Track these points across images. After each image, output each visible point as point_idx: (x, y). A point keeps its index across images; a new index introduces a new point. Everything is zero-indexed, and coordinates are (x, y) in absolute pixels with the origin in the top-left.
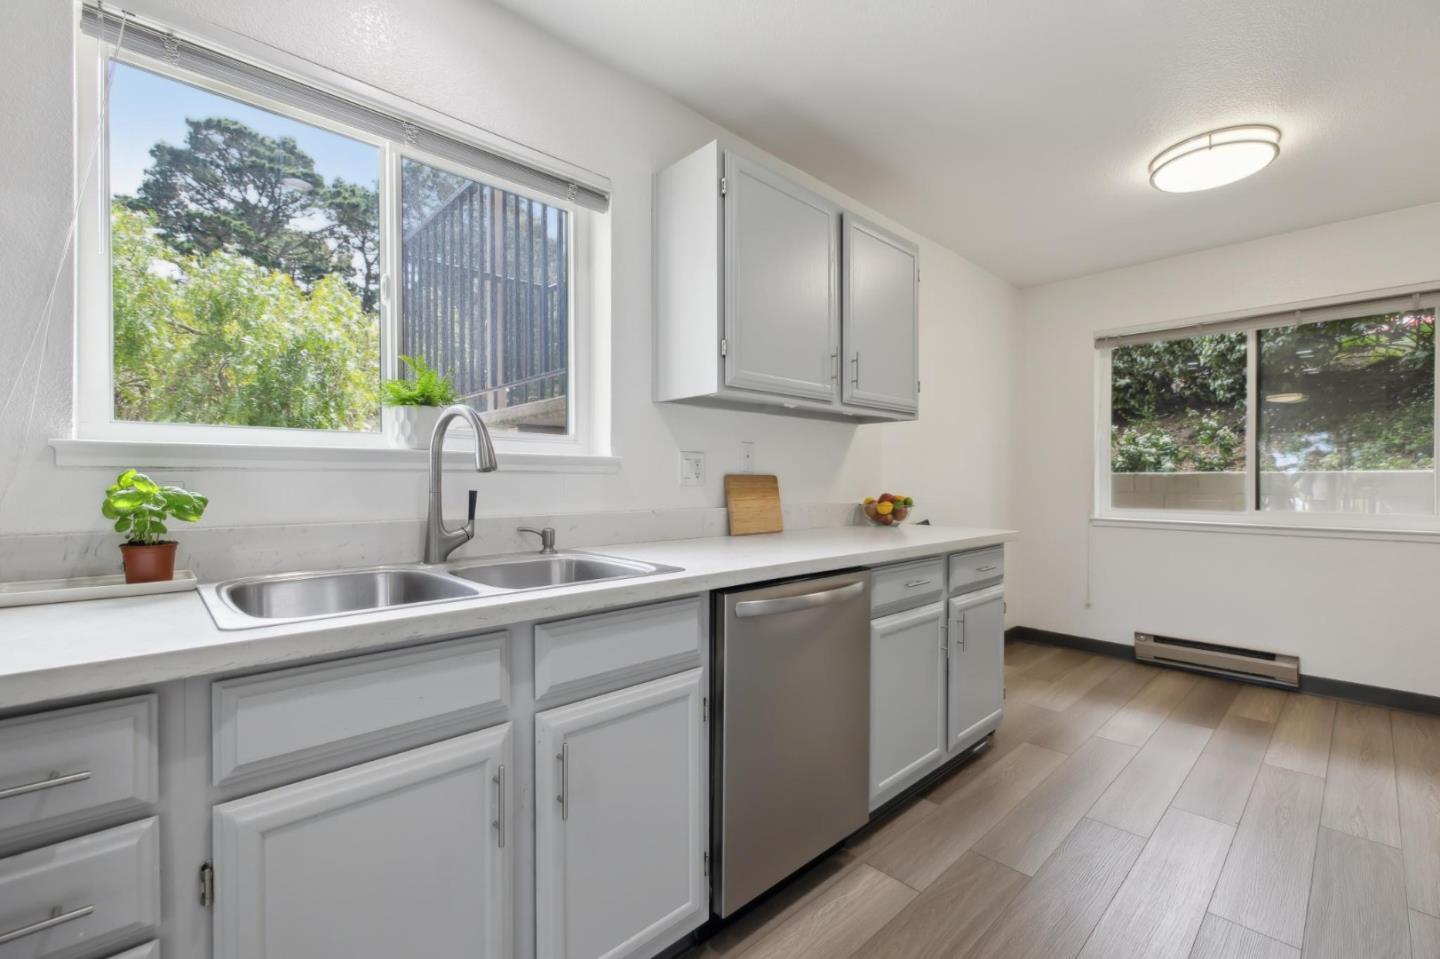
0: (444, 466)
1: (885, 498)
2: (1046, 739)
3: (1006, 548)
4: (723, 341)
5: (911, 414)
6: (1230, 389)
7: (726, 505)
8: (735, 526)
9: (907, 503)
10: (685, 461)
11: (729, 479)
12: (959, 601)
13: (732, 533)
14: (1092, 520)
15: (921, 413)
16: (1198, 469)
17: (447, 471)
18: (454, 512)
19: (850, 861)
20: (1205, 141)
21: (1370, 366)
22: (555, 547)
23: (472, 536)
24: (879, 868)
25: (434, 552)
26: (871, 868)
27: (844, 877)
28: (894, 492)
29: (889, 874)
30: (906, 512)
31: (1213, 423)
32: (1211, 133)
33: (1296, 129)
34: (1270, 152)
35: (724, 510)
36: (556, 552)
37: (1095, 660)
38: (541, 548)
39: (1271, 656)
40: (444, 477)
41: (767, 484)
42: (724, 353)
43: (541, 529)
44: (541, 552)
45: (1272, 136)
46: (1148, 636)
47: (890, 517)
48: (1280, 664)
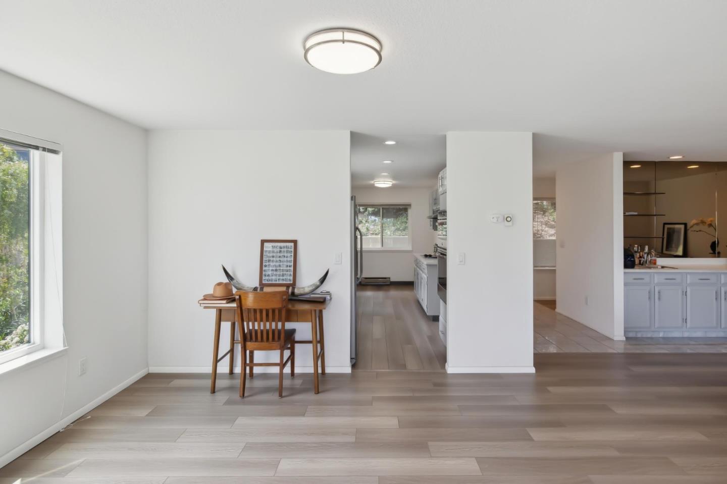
32: (384, 181)
45: (391, 183)
48: (387, 279)
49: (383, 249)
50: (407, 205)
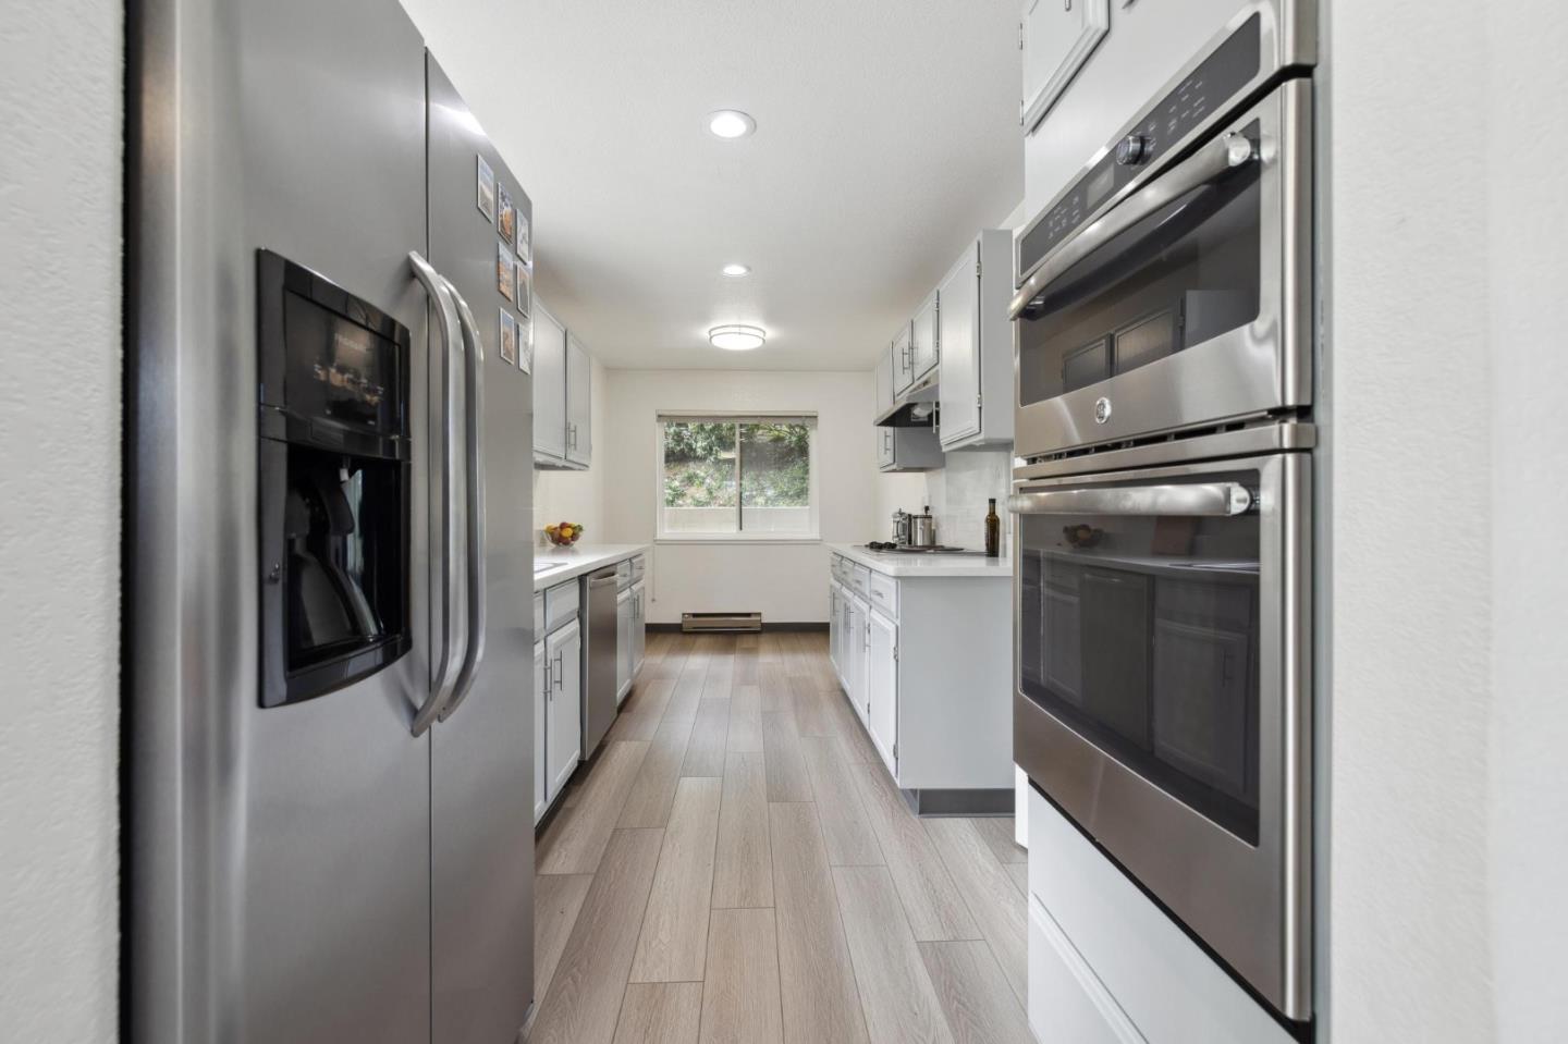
1: (563, 526)
3: (645, 556)
5: (587, 466)
6: (704, 449)
9: (580, 528)
12: (636, 587)
14: (655, 541)
15: (590, 467)
16: (697, 505)
20: (737, 330)
21: (771, 441)
24: (624, 740)
26: (621, 742)
28: (569, 522)
30: (579, 535)
31: (702, 474)
32: (740, 326)
33: (771, 333)
34: (761, 342)
37: (661, 637)
45: (761, 335)
46: (689, 614)
47: (569, 539)
48: (753, 618)
49: (743, 536)
50: (807, 417)
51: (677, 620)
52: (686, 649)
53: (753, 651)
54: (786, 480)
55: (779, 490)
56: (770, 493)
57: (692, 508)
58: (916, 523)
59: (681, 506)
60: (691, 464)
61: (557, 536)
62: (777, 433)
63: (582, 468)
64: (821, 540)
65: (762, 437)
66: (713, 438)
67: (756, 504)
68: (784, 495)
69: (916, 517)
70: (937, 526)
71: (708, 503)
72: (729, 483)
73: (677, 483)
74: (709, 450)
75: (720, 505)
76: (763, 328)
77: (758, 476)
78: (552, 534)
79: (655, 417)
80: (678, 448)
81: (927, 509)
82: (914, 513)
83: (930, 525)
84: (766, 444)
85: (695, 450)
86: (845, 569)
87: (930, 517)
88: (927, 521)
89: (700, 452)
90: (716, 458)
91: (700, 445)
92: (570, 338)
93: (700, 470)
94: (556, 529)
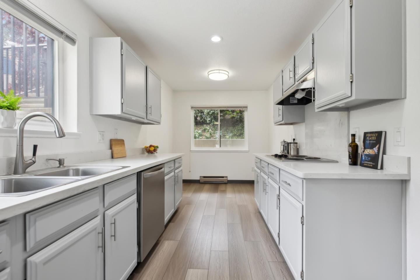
0: (24, 135)
1: (151, 146)
2: (189, 203)
3: (183, 158)
4: (122, 99)
5: (159, 123)
6: (209, 121)
7: (111, 148)
8: (115, 156)
9: (157, 147)
10: (99, 135)
11: (111, 141)
12: (176, 171)
13: (114, 158)
14: (191, 151)
15: (161, 123)
16: (207, 139)
17: (25, 137)
18: (28, 153)
19: (160, 242)
20: (218, 71)
21: (231, 118)
22: (64, 165)
23: (35, 162)
24: (168, 240)
25: (20, 169)
26: (166, 241)
27: (160, 246)
28: (153, 144)
29: (171, 240)
30: (157, 150)
31: (208, 128)
33: (231, 73)
34: (227, 76)
35: (111, 150)
36: (65, 167)
37: (192, 184)
38: (58, 165)
39: (223, 177)
40: (24, 139)
41: (121, 142)
42: (122, 102)
43: (58, 159)
44: (58, 167)
45: (227, 73)
46: (202, 177)
47: (153, 151)
48: (225, 178)
49: (221, 149)
50: (243, 107)
51: (198, 178)
52: (200, 191)
53: (224, 191)
54: (236, 130)
55: (233, 134)
56: (231, 135)
57: (205, 139)
58: (290, 145)
59: (201, 139)
60: (205, 125)
61: (148, 150)
62: (233, 115)
63: (157, 124)
64: (249, 151)
65: (228, 117)
66: (212, 117)
67: (226, 138)
68: (235, 135)
69: (291, 143)
70: (299, 147)
71: (210, 138)
72: (217, 132)
73: (200, 131)
74: (211, 121)
75: (214, 139)
76: (228, 71)
77: (226, 129)
78: (146, 149)
79: (190, 108)
80: (201, 120)
81: (294, 140)
82: (289, 141)
83: (297, 146)
84: (229, 119)
85: (206, 121)
86: (262, 165)
87: (297, 143)
88: (295, 145)
89: (208, 122)
90: (213, 124)
91: (208, 119)
92: (149, 70)
93: (208, 127)
94: (148, 147)
